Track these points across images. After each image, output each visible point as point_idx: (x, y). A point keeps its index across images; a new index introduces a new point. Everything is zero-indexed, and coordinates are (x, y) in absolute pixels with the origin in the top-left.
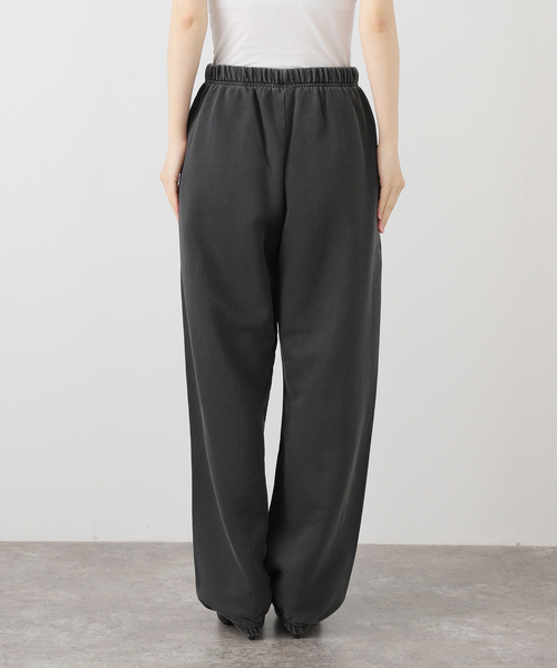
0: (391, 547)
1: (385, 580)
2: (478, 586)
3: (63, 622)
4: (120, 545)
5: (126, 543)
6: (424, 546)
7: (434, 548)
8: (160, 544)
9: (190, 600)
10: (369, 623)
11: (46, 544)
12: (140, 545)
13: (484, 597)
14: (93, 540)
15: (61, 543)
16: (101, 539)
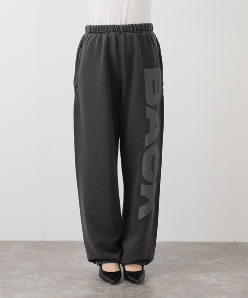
0: (177, 243)
1: (175, 257)
2: (217, 260)
3: (30, 276)
4: (56, 242)
5: (58, 241)
6: (193, 242)
7: (197, 243)
8: (74, 242)
9: (87, 267)
10: (167, 277)
11: (22, 242)
12: (65, 242)
13: (219, 265)
14: (44, 240)
15: (29, 241)
16: (47, 240)
